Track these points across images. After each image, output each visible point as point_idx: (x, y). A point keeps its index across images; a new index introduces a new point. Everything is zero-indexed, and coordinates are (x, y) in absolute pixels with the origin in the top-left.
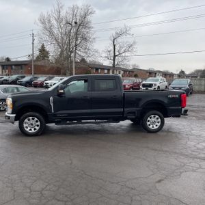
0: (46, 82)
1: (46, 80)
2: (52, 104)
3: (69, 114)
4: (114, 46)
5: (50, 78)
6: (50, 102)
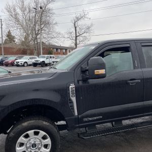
0: (17, 61)
2: (74, 99)
4: (75, 28)
5: (20, 58)
6: (71, 95)
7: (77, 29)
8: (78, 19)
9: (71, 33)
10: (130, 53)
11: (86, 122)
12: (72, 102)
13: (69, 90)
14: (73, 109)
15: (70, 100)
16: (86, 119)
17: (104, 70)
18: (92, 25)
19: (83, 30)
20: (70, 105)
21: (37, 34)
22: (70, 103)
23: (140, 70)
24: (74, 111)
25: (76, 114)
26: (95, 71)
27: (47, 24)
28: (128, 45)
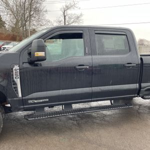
0: (3, 46)
1: (3, 45)
2: (18, 81)
3: (50, 98)
4: (65, 16)
5: (8, 44)
6: (14, 76)
7: (67, 18)
8: (68, 8)
9: (60, 22)
10: (82, 40)
11: (31, 104)
12: (15, 84)
13: (12, 71)
14: (17, 90)
15: (14, 81)
16: (31, 101)
17: (44, 53)
18: (81, 15)
19: (72, 20)
20: (13, 86)
21: (26, 21)
22: (14, 84)
23: (90, 57)
24: (18, 93)
25: (20, 95)
26: (36, 53)
27: (37, 11)
28: (81, 32)
